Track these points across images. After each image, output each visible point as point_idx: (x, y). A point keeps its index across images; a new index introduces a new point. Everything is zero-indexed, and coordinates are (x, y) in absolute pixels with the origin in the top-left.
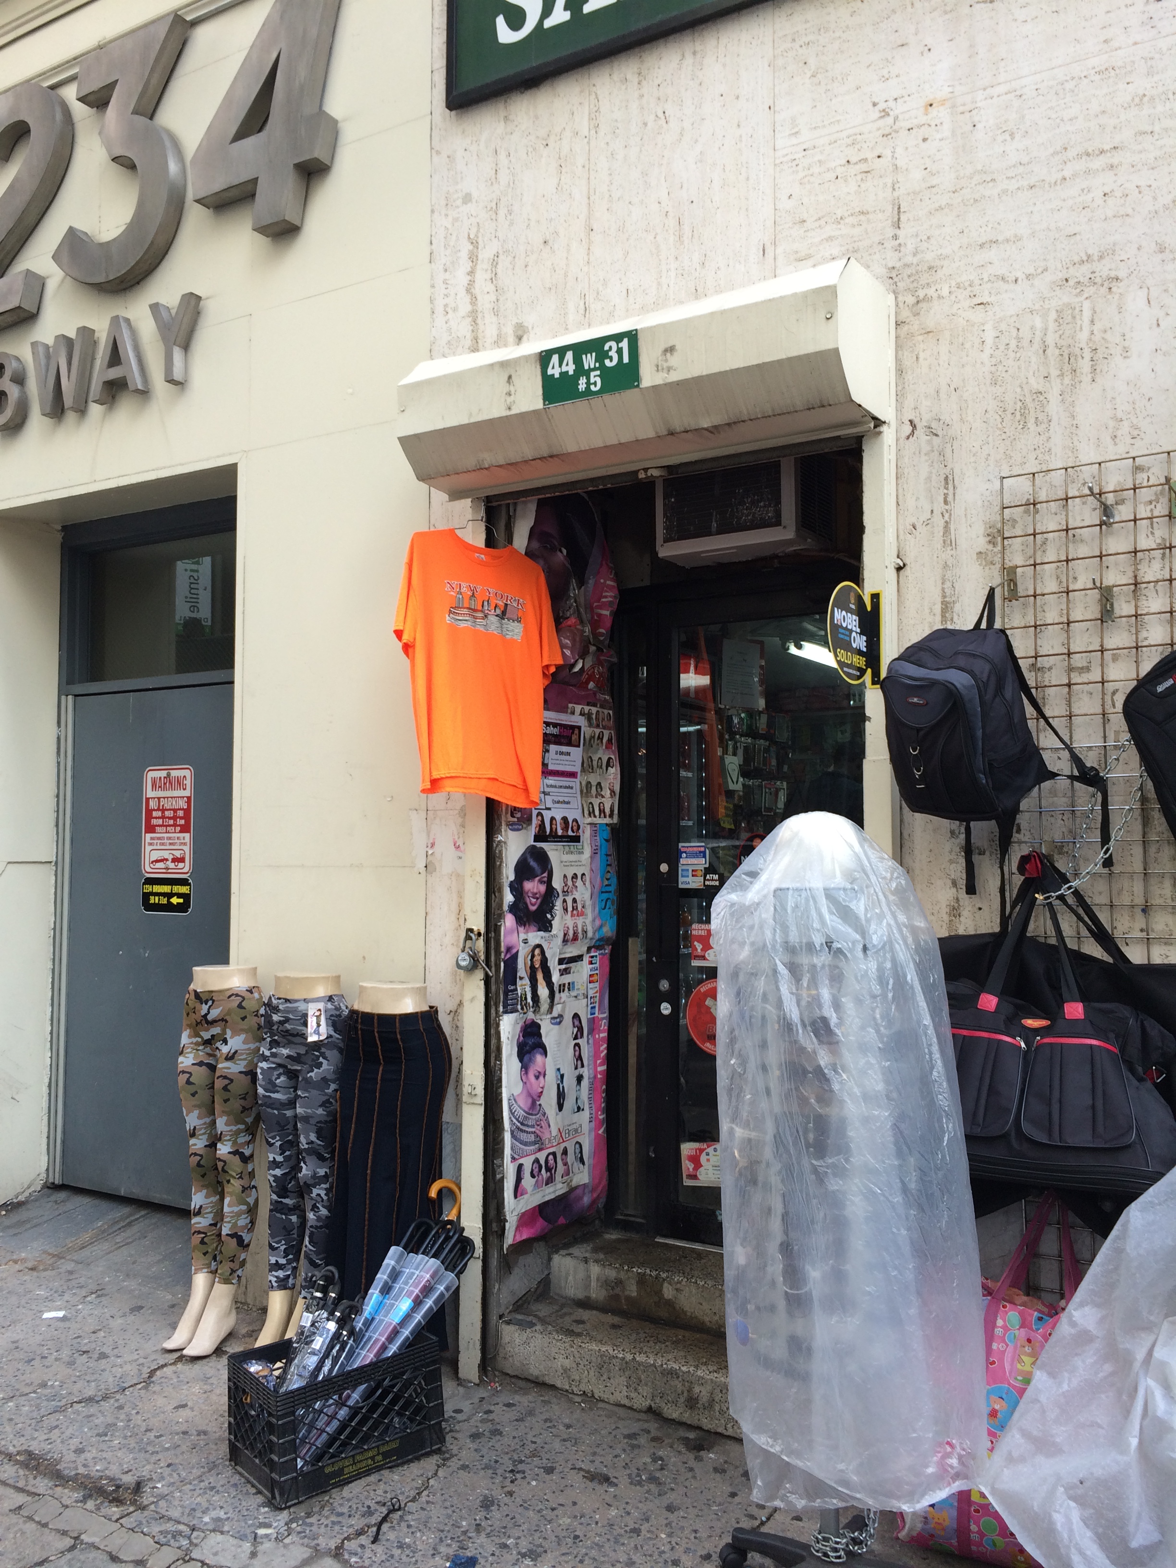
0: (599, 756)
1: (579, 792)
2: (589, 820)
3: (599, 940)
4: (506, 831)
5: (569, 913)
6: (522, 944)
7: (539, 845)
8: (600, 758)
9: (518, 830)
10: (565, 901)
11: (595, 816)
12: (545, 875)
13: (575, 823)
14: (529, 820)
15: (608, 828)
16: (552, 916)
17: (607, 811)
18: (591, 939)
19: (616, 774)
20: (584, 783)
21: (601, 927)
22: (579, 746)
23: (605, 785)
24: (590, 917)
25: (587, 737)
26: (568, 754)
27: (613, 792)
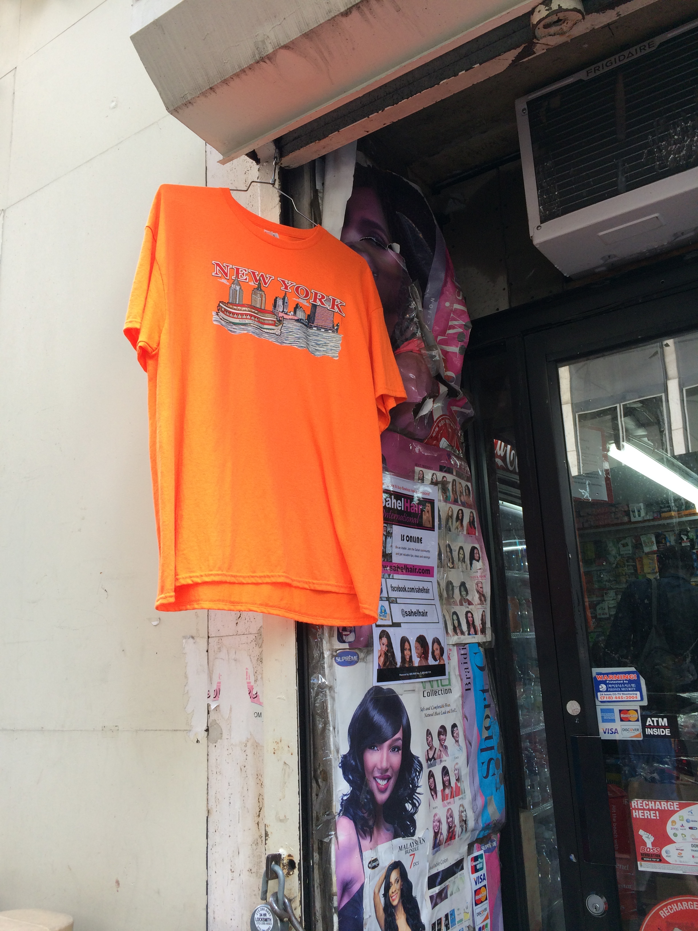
0: (460, 544)
1: (437, 598)
2: (455, 639)
3: (484, 829)
4: (331, 666)
5: (439, 794)
6: (368, 871)
7: (386, 685)
8: (461, 548)
9: (351, 663)
10: (431, 775)
11: (462, 633)
12: (399, 735)
13: (436, 646)
14: (369, 645)
15: (481, 649)
16: (414, 805)
17: (478, 623)
18: (473, 830)
19: (484, 571)
20: (443, 585)
21: (485, 806)
22: (432, 529)
23: (471, 586)
24: (468, 794)
25: (444, 516)
26: (419, 540)
27: (482, 595)
